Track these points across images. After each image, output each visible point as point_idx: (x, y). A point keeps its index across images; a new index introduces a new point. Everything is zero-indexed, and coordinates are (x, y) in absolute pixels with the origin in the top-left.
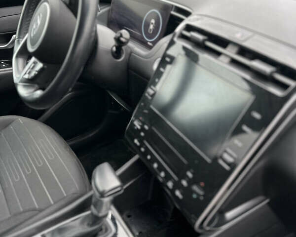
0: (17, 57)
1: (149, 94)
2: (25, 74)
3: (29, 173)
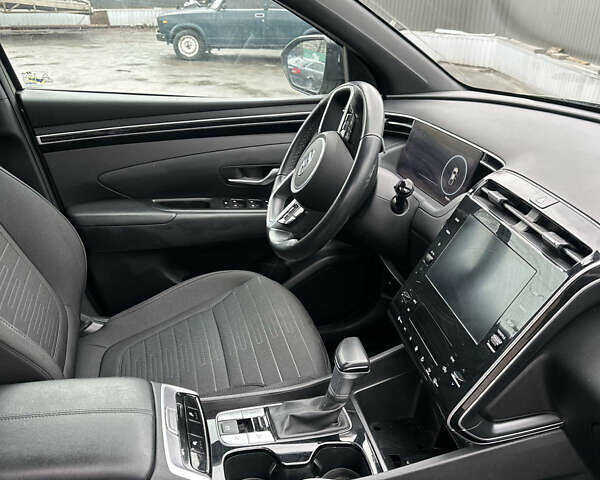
0: (275, 196)
1: (426, 261)
2: (281, 218)
3: (259, 343)
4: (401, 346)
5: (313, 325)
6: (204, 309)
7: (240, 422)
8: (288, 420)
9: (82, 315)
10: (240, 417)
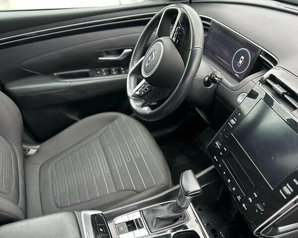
0: (130, 75)
1: (231, 124)
2: (137, 91)
3: (129, 161)
4: (213, 167)
5: (157, 146)
6: (94, 137)
7: (128, 223)
8: (155, 221)
9: (23, 146)
10: (127, 220)
